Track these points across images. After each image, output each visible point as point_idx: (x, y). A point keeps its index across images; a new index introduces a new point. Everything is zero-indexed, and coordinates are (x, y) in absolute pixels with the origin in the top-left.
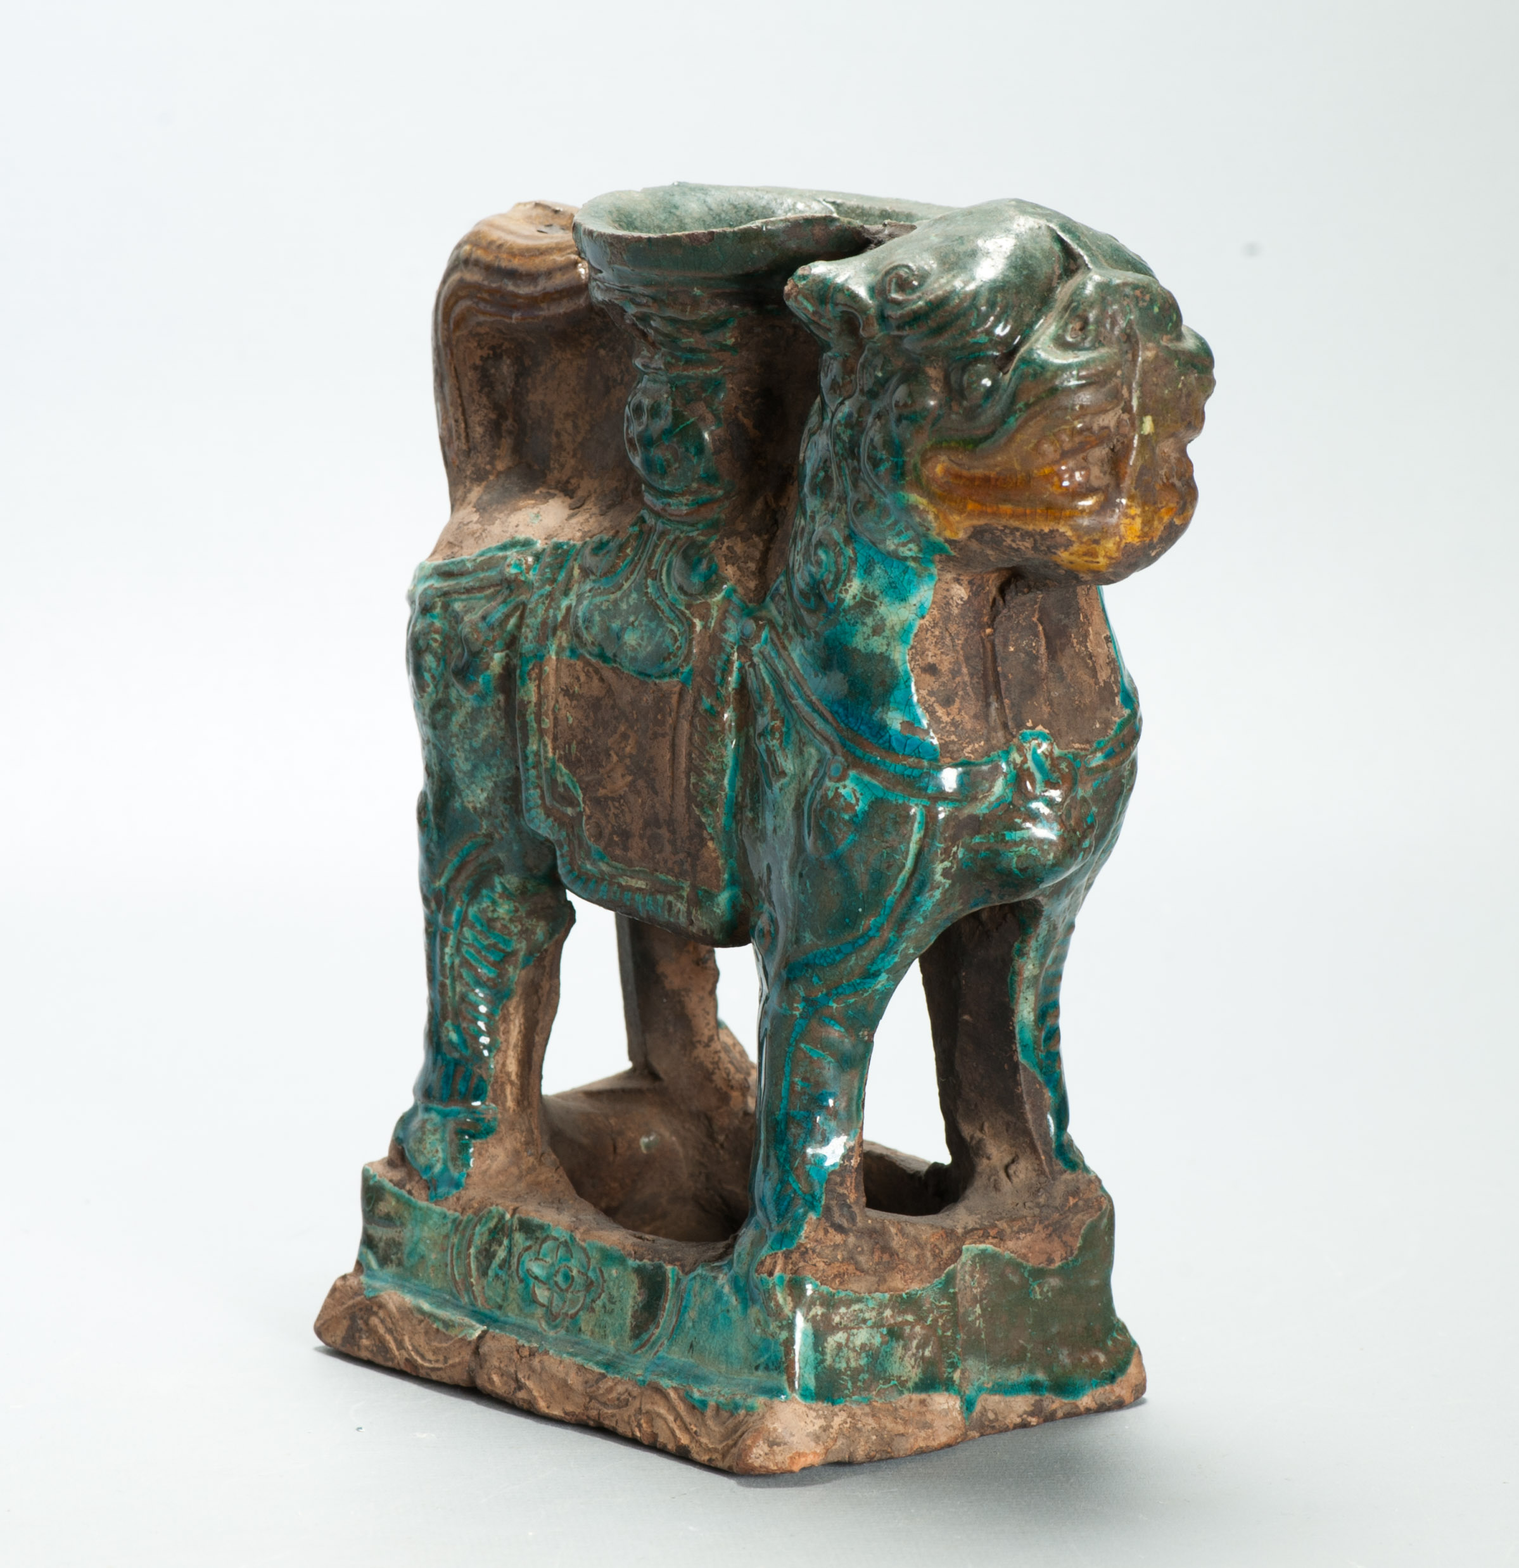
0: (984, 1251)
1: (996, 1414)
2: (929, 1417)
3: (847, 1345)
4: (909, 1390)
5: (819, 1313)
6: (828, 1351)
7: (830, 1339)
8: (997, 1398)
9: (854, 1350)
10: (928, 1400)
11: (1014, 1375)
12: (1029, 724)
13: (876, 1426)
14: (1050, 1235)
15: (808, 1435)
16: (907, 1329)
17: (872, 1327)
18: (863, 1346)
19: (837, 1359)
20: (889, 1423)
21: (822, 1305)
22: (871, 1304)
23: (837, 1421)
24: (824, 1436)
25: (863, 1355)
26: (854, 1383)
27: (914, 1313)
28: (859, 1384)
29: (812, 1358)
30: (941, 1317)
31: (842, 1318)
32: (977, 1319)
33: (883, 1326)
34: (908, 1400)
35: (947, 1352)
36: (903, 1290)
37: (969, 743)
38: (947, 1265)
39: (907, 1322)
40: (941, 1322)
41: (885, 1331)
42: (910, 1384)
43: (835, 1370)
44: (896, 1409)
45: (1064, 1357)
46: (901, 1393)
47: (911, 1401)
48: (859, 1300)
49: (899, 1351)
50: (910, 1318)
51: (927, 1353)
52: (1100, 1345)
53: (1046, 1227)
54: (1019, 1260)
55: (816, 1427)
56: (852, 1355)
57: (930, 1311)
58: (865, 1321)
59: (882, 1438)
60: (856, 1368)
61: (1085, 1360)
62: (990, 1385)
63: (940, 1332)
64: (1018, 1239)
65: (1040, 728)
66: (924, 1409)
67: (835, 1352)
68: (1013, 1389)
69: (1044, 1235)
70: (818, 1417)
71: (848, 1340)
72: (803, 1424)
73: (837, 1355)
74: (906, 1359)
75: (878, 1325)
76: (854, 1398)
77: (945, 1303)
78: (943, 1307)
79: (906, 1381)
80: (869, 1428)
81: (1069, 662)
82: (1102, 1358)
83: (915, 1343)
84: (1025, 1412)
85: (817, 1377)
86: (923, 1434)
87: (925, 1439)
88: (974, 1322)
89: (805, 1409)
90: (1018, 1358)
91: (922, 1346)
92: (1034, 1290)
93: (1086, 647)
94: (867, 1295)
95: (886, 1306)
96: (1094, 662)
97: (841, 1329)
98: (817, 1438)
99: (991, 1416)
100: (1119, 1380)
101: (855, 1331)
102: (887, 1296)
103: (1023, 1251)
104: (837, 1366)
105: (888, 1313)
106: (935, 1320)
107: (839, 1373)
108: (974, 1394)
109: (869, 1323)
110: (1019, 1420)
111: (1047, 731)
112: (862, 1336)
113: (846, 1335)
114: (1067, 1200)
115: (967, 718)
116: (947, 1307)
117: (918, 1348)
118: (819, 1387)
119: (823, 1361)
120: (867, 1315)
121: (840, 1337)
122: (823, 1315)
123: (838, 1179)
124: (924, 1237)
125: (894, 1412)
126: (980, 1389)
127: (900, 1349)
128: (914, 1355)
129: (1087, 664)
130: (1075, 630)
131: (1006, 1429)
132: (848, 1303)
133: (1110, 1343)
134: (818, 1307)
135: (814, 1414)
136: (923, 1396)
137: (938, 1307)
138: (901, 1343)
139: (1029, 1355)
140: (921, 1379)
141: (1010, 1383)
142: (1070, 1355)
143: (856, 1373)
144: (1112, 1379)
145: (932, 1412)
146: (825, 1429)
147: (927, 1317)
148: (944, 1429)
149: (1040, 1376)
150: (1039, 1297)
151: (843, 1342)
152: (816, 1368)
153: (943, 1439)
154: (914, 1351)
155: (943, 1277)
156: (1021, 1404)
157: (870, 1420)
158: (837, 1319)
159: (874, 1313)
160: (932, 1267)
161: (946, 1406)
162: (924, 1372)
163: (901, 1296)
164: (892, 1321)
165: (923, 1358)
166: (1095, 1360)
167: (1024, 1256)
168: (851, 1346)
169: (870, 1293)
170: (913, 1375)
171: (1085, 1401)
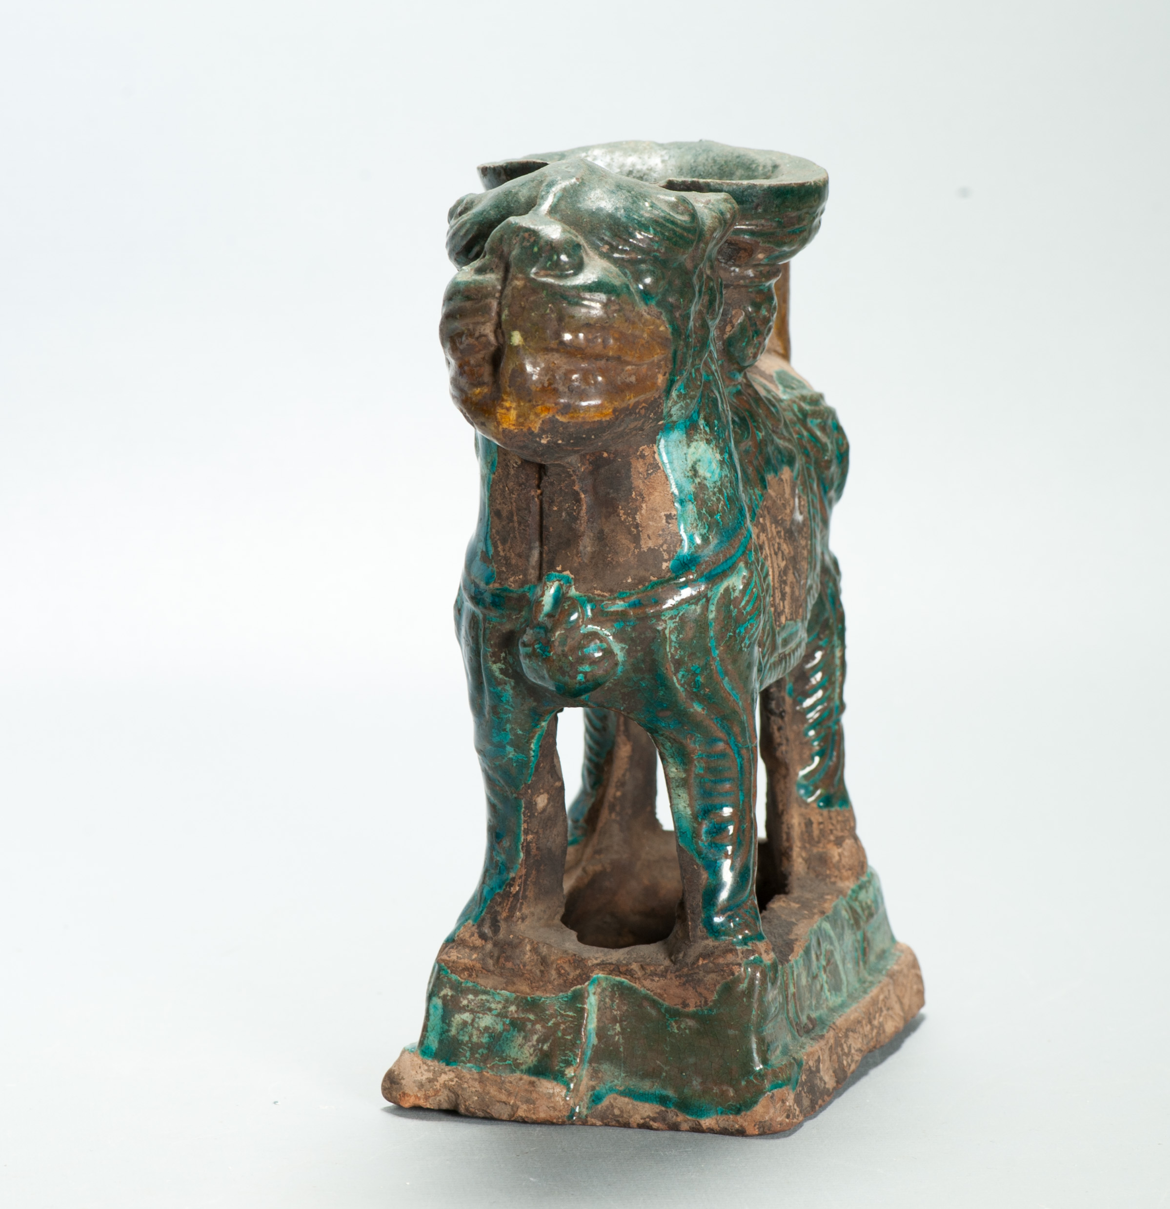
0: (621, 983)
1: (622, 1112)
2: (534, 1095)
3: (472, 1024)
4: (522, 1071)
5: (450, 994)
6: (454, 1024)
7: (456, 1016)
8: (626, 1100)
9: (478, 1029)
10: (538, 1083)
11: (646, 1086)
12: (559, 568)
13: (479, 1089)
14: (684, 984)
15: (414, 1082)
16: (529, 1026)
17: (497, 1016)
18: (487, 1029)
19: (461, 1032)
20: (493, 1091)
21: (451, 988)
22: (498, 998)
23: (444, 1078)
24: (428, 1086)
25: (486, 1035)
26: (472, 1054)
27: (536, 1015)
28: (477, 1056)
29: (439, 1026)
30: (564, 1023)
31: (469, 1002)
32: (616, 1034)
33: (507, 1017)
34: (518, 1080)
35: (564, 1051)
36: (529, 994)
37: (513, 574)
38: (573, 984)
39: (529, 1020)
40: (562, 1027)
41: (508, 1021)
42: (524, 1067)
43: (458, 1040)
44: (503, 1082)
45: (696, 1083)
46: (513, 1071)
47: (521, 1079)
48: (485, 992)
49: (520, 1040)
50: (532, 1017)
51: (545, 1047)
52: (733, 1082)
53: (680, 977)
54: (655, 997)
55: (424, 1078)
56: (475, 1032)
57: (552, 1016)
58: (490, 1010)
59: (483, 1100)
60: (477, 1044)
61: (716, 1090)
62: (622, 1088)
63: (560, 1034)
64: (653, 980)
65: (567, 573)
66: (533, 1088)
67: (460, 1027)
68: (643, 1097)
69: (677, 983)
70: (428, 1071)
71: (473, 1020)
72: (414, 1072)
73: (462, 1029)
74: (526, 1047)
75: (501, 1015)
76: (469, 1065)
77: (571, 1014)
78: (568, 1016)
79: (522, 1064)
80: (474, 1090)
81: (612, 527)
82: (731, 1093)
83: (535, 1037)
84: (648, 1117)
85: (441, 1042)
86: (525, 1107)
87: (525, 1111)
88: (613, 1036)
89: (420, 1062)
90: (652, 1074)
91: (540, 1041)
92: (670, 1024)
93: (634, 519)
94: (492, 990)
95: (512, 1003)
96: (639, 532)
97: (468, 1011)
98: (421, 1086)
99: (617, 1112)
100: (743, 1113)
101: (481, 1015)
102: (514, 995)
103: (659, 991)
104: (461, 1038)
105: (513, 1008)
106: (557, 1025)
107: (460, 1043)
108: (604, 1091)
109: (495, 1012)
110: (642, 1121)
111: (573, 576)
112: (486, 1021)
113: (472, 1016)
114: (698, 960)
115: (513, 555)
116: (571, 1017)
117: (538, 1041)
118: (440, 1049)
119: (448, 1031)
120: (493, 1006)
121: (467, 1016)
122: (452, 996)
123: (499, 900)
124: (552, 958)
125: (500, 1086)
126: (611, 1090)
127: (521, 1039)
128: (533, 1046)
129: (630, 533)
130: (623, 503)
131: (627, 1125)
132: (476, 993)
133: (743, 1083)
134: (449, 990)
135: (426, 1068)
136: (533, 1079)
137: (562, 1015)
138: (523, 1034)
139: (664, 1074)
140: (535, 1066)
141: (641, 1091)
142: (702, 1083)
143: (474, 1048)
144: (738, 1111)
145: (538, 1093)
146: (430, 1081)
147: (549, 1021)
148: (545, 1108)
149: (670, 1093)
150: (676, 1031)
151: (470, 1021)
152: (441, 1035)
153: (542, 1115)
154: (535, 1043)
155: (569, 993)
156: (647, 1110)
157: (476, 1084)
158: (465, 1002)
159: (500, 1006)
160: (556, 983)
161: (551, 1091)
162: (539, 1061)
163: (527, 1000)
164: (516, 1016)
165: (541, 1050)
166: (723, 1093)
167: (660, 996)
168: (476, 1025)
169: (495, 989)
170: (530, 1061)
171: (707, 1122)
